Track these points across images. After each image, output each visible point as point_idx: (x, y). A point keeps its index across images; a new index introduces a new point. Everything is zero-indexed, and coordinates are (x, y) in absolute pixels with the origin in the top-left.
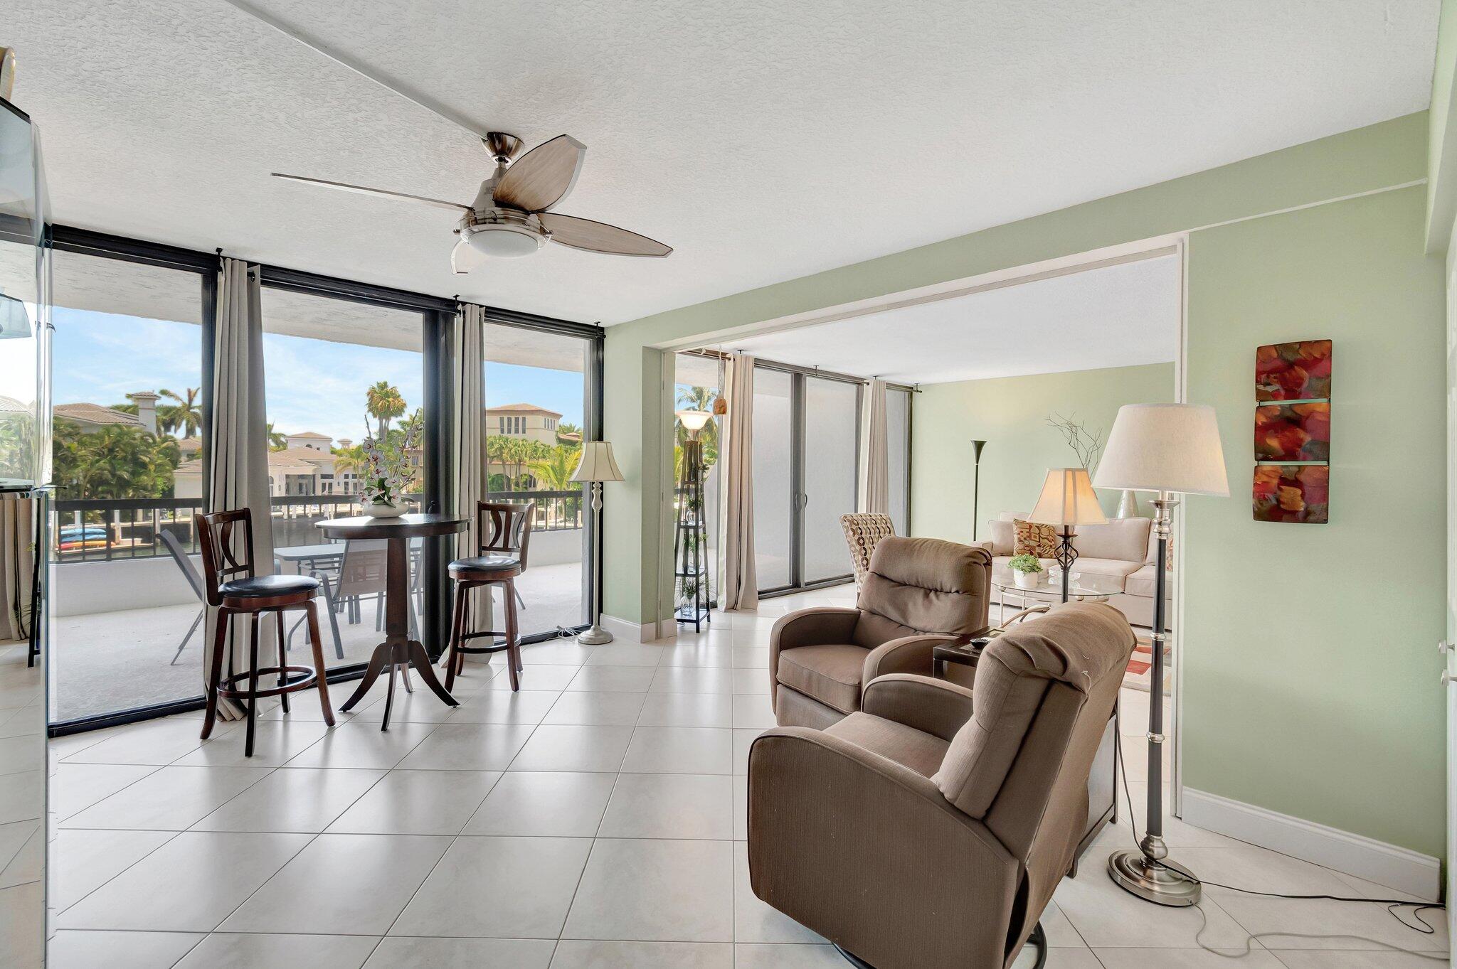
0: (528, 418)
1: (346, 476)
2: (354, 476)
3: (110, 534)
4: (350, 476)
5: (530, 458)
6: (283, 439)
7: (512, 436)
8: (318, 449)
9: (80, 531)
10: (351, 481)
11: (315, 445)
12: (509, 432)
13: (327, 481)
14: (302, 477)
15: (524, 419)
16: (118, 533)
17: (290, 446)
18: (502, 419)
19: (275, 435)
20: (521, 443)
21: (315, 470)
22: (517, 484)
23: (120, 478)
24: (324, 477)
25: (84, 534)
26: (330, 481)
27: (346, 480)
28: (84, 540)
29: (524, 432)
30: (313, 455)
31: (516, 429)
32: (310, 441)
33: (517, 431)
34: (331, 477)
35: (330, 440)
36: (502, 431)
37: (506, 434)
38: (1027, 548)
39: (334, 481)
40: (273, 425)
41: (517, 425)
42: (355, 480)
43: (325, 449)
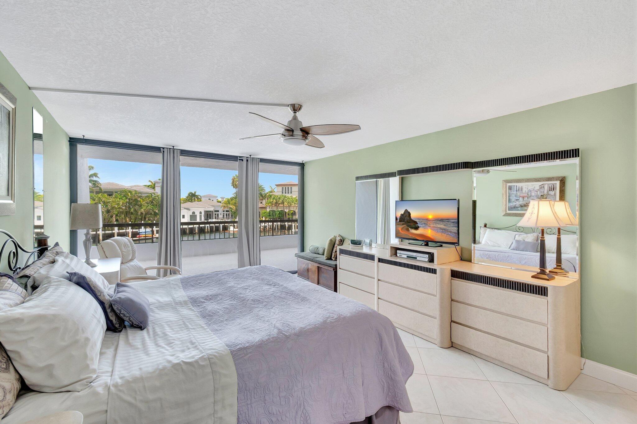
0: (293, 187)
1: (224, 211)
2: (227, 211)
3: (153, 231)
4: (225, 211)
5: (294, 204)
6: (199, 197)
7: (287, 195)
9: (145, 231)
10: (225, 213)
11: (212, 199)
12: (286, 193)
13: (217, 213)
15: (291, 188)
16: (155, 232)
17: (202, 199)
18: (283, 188)
19: (197, 195)
20: (290, 198)
22: (289, 214)
23: (155, 212)
24: (216, 211)
25: (146, 232)
26: (218, 213)
27: (224, 213)
28: (146, 234)
29: (291, 193)
31: (288, 192)
32: (210, 198)
33: (288, 193)
34: (218, 211)
35: (217, 197)
36: (283, 193)
37: (284, 194)
39: (219, 213)
41: (288, 190)
42: (227, 213)
43: (215, 201)
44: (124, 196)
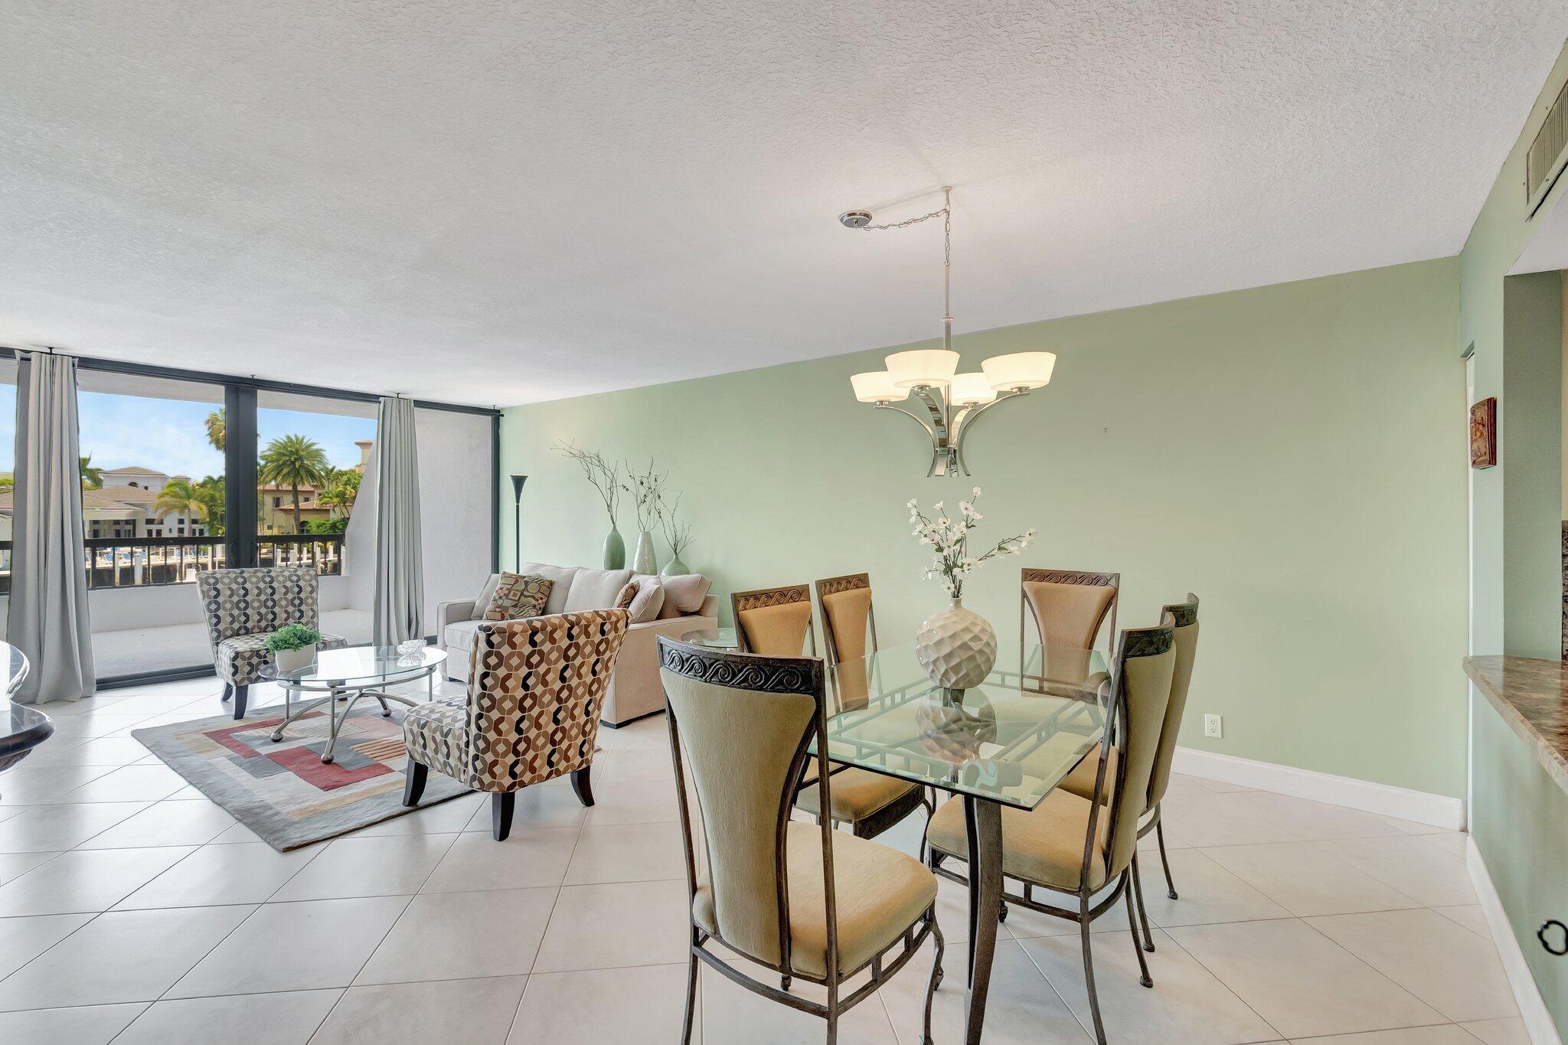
8: (146, 488)
14: (117, 522)
21: (135, 513)
30: (137, 496)
38: (498, 610)
40: (89, 459)
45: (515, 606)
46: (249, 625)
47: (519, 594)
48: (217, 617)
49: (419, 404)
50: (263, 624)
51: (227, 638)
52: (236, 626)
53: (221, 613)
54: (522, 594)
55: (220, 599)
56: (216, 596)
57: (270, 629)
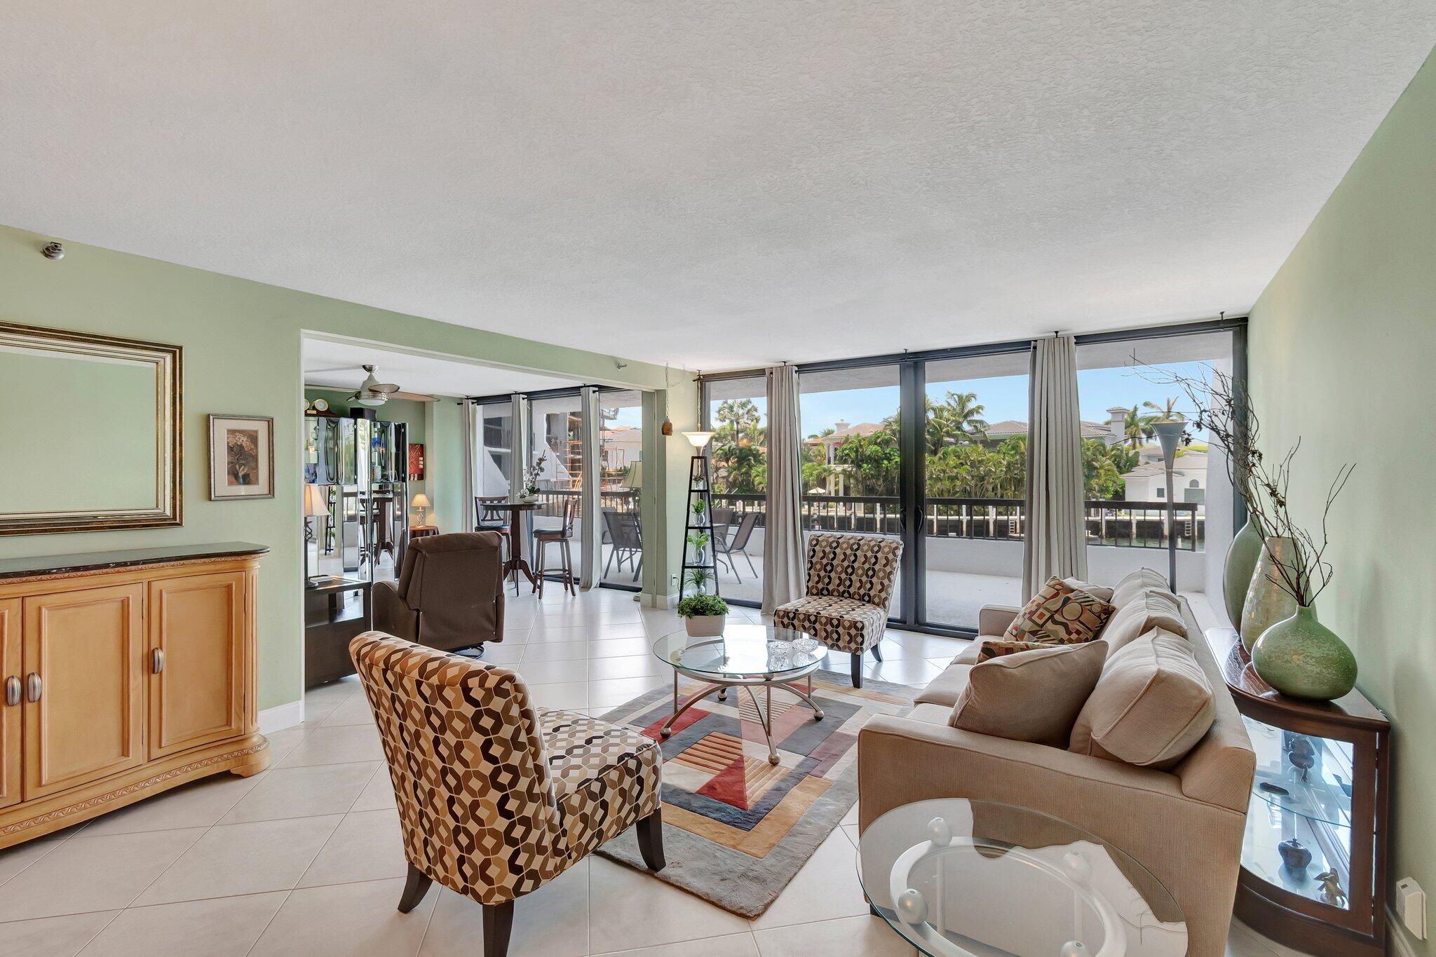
44: (1013, 448)
45: (1033, 633)
46: (831, 587)
47: (1048, 615)
48: (809, 575)
49: (1081, 339)
50: (841, 589)
51: (812, 594)
52: (820, 586)
53: (812, 572)
54: (1051, 617)
55: (814, 560)
56: (812, 557)
57: (846, 595)
